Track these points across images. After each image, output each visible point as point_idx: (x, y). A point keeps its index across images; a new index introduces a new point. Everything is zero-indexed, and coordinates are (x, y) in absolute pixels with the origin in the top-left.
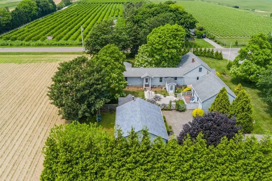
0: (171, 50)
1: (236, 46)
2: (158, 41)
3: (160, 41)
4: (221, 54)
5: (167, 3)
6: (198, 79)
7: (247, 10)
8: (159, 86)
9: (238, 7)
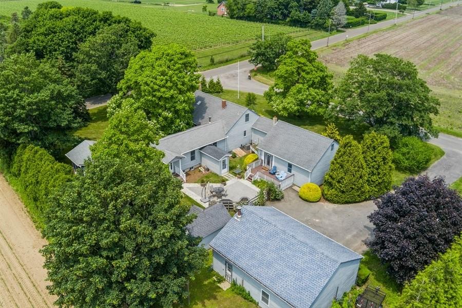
0: (188, 94)
1: (212, 65)
2: (164, 81)
3: (167, 81)
4: (218, 83)
5: (49, 6)
6: (245, 135)
7: (156, 4)
8: (191, 169)
9: (140, 3)
